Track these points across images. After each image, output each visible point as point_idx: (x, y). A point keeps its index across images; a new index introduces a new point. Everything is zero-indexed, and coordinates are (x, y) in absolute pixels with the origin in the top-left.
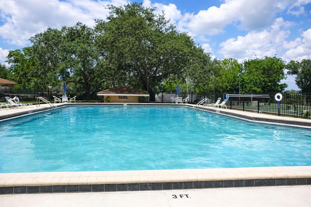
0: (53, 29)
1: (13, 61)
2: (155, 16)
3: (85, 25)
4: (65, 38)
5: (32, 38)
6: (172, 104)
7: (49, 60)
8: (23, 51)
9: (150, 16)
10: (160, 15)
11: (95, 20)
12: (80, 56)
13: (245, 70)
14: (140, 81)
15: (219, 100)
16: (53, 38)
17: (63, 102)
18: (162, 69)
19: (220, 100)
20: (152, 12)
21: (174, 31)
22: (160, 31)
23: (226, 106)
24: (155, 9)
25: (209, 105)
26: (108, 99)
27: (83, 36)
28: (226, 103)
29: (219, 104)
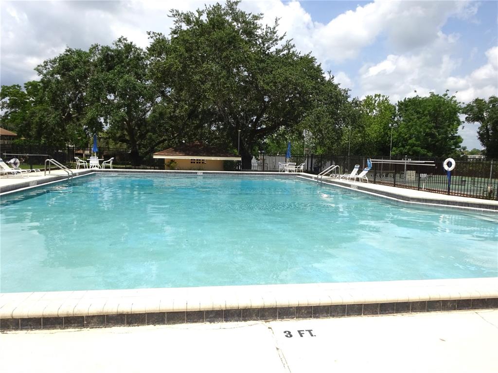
0: (75, 50)
1: (8, 104)
2: (259, 28)
3: (131, 43)
4: (96, 66)
5: (39, 66)
6: (280, 173)
7: (69, 102)
8: (25, 87)
9: (250, 27)
10: (268, 26)
11: (149, 34)
12: (122, 96)
13: (400, 117)
14: (228, 139)
15: (356, 168)
16: (76, 67)
17: (91, 167)
18: (266, 118)
19: (358, 169)
20: (255, 21)
21: (291, 52)
22: (267, 53)
23: (367, 178)
24: (261, 16)
25: (339, 176)
26: (172, 165)
27: (128, 60)
28: (367, 174)
29: (356, 174)
